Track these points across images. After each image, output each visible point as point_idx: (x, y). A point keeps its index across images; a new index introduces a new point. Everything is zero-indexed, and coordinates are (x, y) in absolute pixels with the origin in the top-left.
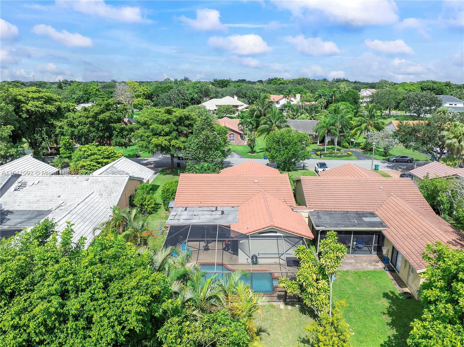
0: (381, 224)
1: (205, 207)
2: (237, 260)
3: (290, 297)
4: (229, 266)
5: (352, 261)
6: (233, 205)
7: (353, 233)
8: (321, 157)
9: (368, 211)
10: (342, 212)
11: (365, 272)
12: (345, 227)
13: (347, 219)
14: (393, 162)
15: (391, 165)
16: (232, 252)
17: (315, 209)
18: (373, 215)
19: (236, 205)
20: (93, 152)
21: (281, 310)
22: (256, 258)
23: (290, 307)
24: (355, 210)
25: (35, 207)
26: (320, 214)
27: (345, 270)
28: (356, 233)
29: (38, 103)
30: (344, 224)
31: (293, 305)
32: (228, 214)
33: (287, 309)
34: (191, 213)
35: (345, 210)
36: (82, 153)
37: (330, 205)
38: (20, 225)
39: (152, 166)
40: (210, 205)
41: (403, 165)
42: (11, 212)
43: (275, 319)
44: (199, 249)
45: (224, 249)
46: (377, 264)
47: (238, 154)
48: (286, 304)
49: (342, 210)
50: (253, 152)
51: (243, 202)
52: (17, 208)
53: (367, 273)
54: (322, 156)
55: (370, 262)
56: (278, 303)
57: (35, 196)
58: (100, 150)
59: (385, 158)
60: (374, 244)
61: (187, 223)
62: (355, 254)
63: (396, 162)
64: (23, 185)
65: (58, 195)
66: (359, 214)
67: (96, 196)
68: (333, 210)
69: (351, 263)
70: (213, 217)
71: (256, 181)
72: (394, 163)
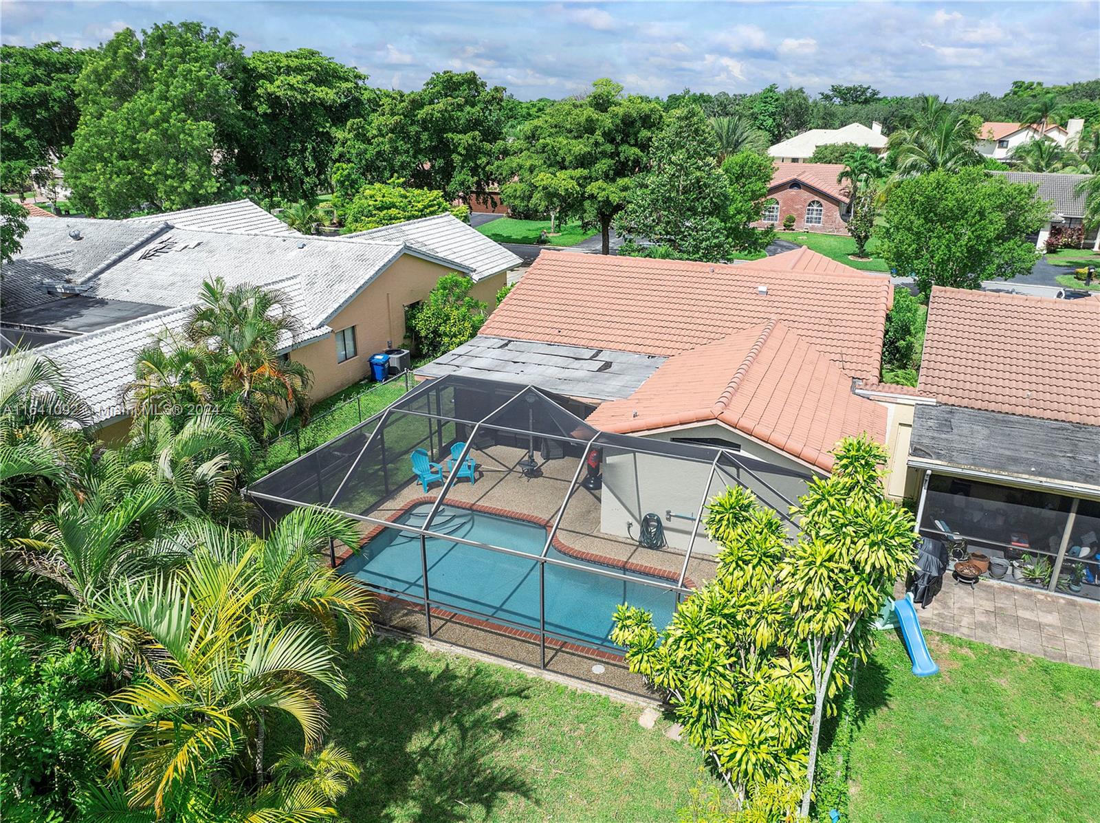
1: (565, 345)
2: (598, 519)
4: (561, 536)
5: (1052, 620)
6: (650, 350)
7: (1075, 507)
11: (1092, 677)
12: (1040, 474)
13: (1067, 448)
17: (945, 399)
19: (665, 351)
21: (636, 727)
26: (957, 415)
29: (295, 80)
30: (1037, 464)
32: (617, 373)
33: (659, 735)
34: (511, 355)
35: (1076, 419)
40: (583, 342)
42: (104, 303)
44: (511, 470)
45: (584, 483)
50: (862, 254)
51: (691, 346)
52: (122, 296)
57: (173, 275)
62: (1076, 593)
64: (167, 249)
69: (1040, 627)
71: (763, 290)
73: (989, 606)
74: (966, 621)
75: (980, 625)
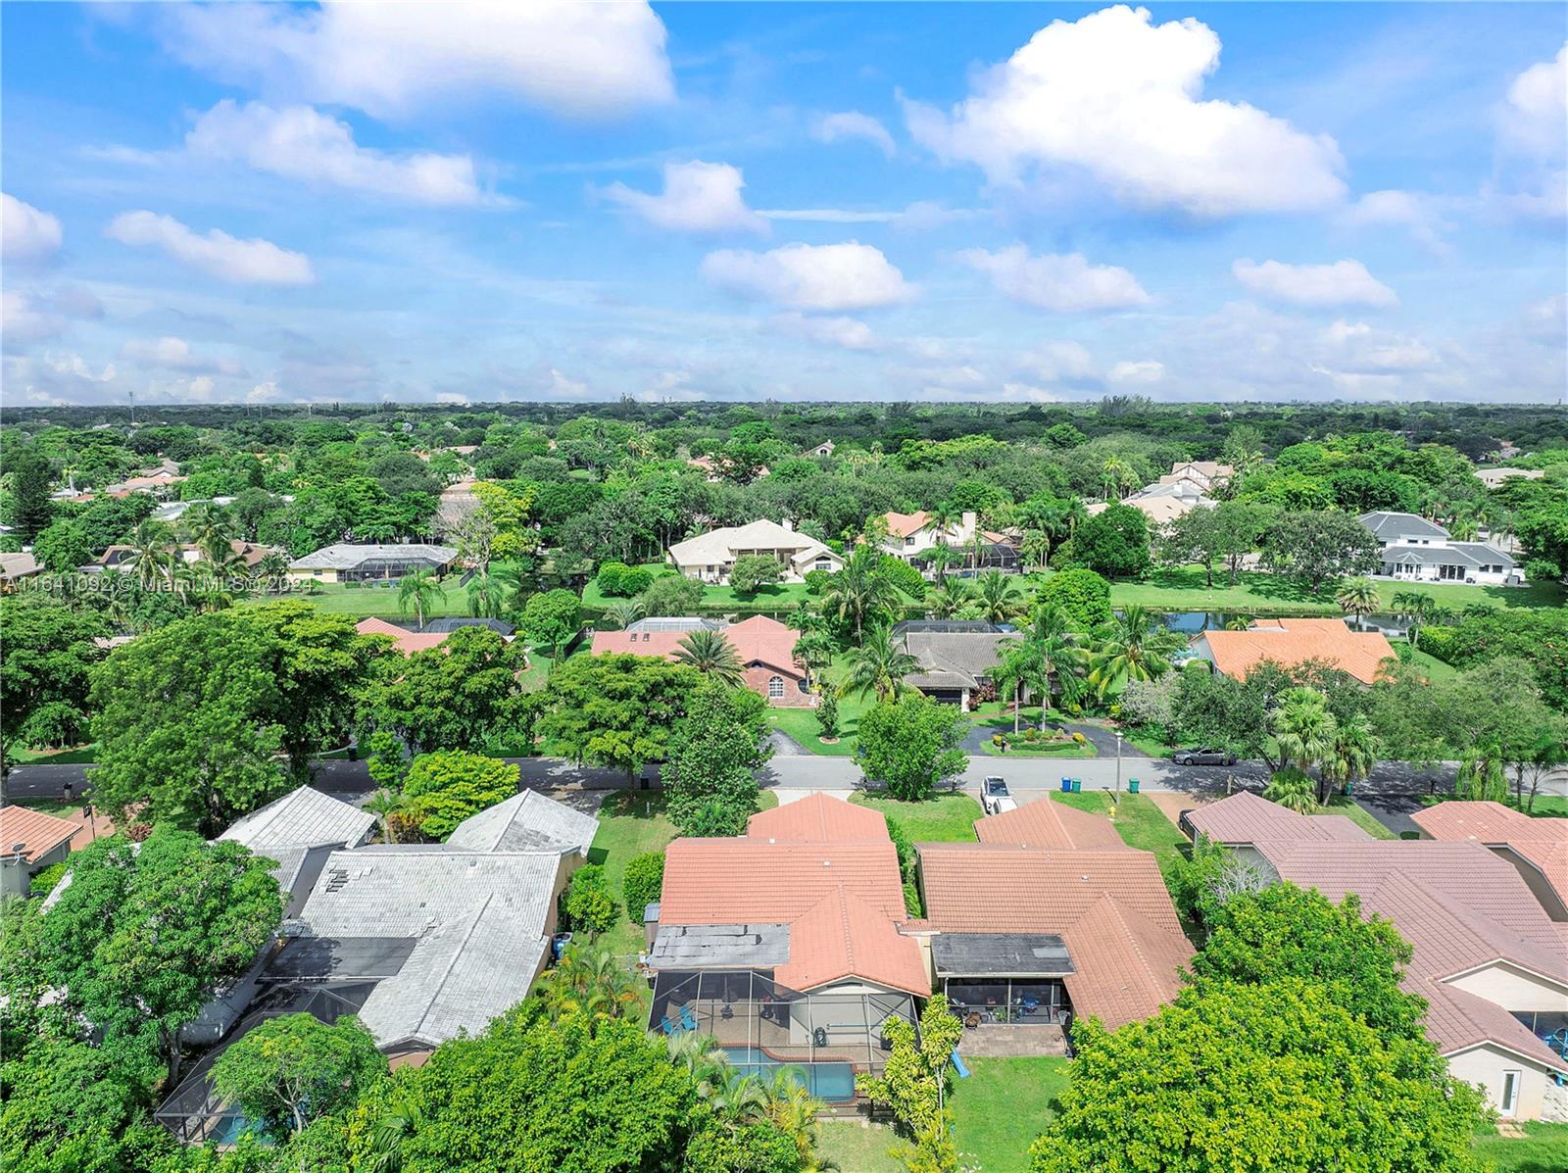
0: (1066, 964)
1: (722, 925)
2: (787, 1037)
3: (880, 1108)
4: (772, 1051)
5: (1010, 1038)
6: (779, 921)
7: (1012, 984)
8: (1003, 750)
9: (1050, 931)
10: (996, 937)
11: (1028, 1060)
12: (993, 970)
13: (1003, 951)
14: (1185, 764)
15: (1177, 775)
16: (778, 1022)
17: (943, 930)
18: (1056, 941)
19: (784, 920)
20: (454, 775)
21: (862, 1129)
22: (824, 1034)
23: (878, 1126)
24: (1024, 931)
25: (379, 930)
26: (952, 940)
27: (991, 1056)
28: (1016, 982)
30: (992, 965)
31: (884, 1121)
32: (769, 944)
33: (872, 1129)
34: (696, 941)
36: (428, 775)
37: (977, 921)
38: (368, 972)
39: (578, 785)
40: (732, 921)
41: (1206, 776)
42: (336, 942)
43: (851, 1146)
44: (712, 1016)
45: (762, 1015)
46: (1055, 1044)
47: (793, 741)
48: (873, 1120)
49: (998, 931)
50: (830, 732)
51: (800, 914)
52: (342, 933)
53: (1032, 1062)
54: (1008, 747)
55: (1043, 1042)
56: (859, 1119)
57: (373, 905)
58: (472, 770)
59: (1168, 750)
60: (1054, 1004)
61: (690, 965)
62: (1019, 1023)
63: (1193, 764)
64: (341, 878)
65: (420, 902)
66: (1030, 941)
67: (498, 902)
68: (979, 930)
69: (1006, 1043)
70: (741, 950)
71: (827, 864)
72: (1187, 769)
73: (983, 1038)
74: (976, 1048)
75: (982, 1048)
